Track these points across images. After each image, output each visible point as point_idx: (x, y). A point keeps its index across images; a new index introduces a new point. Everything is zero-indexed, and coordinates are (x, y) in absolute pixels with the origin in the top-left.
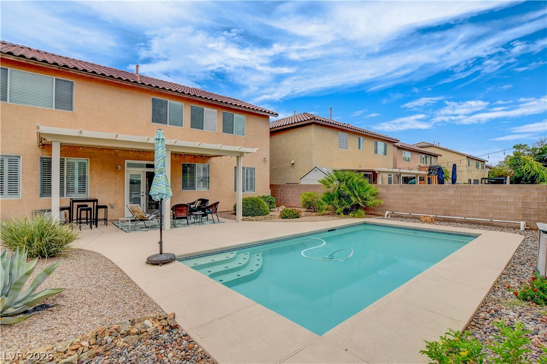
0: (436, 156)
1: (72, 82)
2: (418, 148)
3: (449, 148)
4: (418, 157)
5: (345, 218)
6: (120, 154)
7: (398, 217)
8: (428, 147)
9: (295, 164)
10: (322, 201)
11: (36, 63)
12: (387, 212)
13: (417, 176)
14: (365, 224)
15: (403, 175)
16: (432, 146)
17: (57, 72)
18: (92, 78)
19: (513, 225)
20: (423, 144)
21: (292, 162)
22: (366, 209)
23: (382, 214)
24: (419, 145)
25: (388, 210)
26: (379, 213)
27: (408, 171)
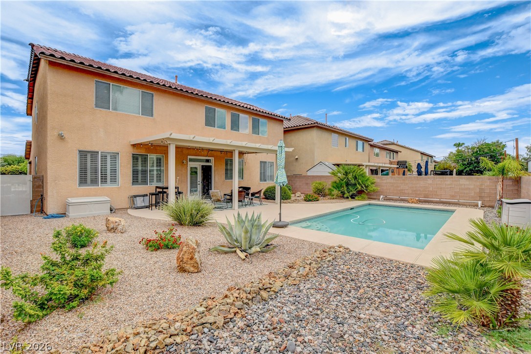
0: (397, 152)
1: (153, 94)
2: (382, 145)
3: (407, 146)
4: (384, 153)
5: (352, 201)
6: (185, 151)
7: (389, 200)
8: (390, 144)
9: (299, 159)
10: (332, 188)
11: (132, 80)
12: (382, 197)
13: (390, 169)
14: (369, 204)
15: (381, 168)
16: (393, 144)
17: (141, 86)
18: (166, 91)
19: (473, 204)
20: (385, 142)
21: (297, 157)
22: (368, 194)
23: (378, 198)
24: (382, 143)
25: (381, 195)
26: (375, 197)
27: (384, 165)
